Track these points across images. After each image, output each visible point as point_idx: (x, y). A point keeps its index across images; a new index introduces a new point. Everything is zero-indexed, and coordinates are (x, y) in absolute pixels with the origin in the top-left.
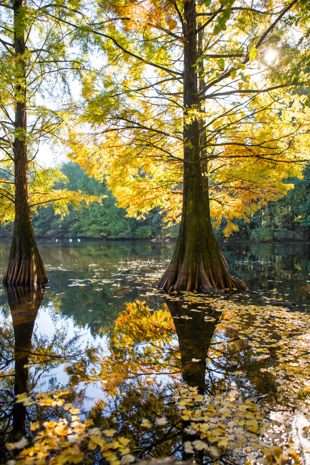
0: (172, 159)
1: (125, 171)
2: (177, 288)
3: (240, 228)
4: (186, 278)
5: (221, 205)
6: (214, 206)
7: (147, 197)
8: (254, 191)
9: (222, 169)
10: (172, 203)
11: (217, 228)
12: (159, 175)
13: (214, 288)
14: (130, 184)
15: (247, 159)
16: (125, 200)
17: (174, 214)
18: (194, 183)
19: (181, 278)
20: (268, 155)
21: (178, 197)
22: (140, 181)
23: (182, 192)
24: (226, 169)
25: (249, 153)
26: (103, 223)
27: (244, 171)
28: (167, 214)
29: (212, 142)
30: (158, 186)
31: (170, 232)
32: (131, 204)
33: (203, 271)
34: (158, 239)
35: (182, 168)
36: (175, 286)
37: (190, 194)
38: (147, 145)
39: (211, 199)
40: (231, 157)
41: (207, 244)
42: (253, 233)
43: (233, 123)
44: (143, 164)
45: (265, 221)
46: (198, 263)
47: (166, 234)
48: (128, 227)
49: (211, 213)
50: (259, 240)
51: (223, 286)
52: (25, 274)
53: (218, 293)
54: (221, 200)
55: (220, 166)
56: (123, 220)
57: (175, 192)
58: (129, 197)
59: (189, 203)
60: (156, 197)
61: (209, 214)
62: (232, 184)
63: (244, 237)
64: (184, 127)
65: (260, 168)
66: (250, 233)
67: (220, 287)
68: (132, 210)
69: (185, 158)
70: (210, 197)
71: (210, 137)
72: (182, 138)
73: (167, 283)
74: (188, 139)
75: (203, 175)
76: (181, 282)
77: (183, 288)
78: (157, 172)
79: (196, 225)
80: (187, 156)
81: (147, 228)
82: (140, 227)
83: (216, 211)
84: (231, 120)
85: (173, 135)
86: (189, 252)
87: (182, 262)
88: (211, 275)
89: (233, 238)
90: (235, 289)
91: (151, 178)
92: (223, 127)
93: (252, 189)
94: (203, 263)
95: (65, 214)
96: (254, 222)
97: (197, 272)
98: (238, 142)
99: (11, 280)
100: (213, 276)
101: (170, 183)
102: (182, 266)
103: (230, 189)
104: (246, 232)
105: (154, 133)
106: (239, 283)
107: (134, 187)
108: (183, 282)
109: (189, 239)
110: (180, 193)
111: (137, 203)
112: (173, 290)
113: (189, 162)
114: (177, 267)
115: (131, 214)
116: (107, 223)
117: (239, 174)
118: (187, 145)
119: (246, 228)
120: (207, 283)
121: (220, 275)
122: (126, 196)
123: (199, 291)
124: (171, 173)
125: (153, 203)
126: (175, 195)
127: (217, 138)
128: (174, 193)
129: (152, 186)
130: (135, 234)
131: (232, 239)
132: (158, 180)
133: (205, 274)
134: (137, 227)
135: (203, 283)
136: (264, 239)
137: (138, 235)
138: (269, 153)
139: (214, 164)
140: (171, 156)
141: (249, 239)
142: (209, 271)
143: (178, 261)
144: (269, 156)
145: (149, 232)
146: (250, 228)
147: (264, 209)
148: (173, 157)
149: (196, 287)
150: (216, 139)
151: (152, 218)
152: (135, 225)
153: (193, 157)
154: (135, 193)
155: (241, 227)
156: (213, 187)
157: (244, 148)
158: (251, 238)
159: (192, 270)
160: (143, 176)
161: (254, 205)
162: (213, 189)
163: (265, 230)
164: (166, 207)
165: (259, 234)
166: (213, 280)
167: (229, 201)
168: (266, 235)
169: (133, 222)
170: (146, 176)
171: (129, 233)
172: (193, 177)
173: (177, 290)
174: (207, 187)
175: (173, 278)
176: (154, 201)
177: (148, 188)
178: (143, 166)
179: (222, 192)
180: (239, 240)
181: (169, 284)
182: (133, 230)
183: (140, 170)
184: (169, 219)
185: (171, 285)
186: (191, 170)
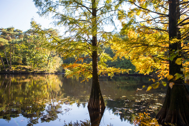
2: (166, 121)
4: (171, 116)
13: (187, 124)
19: (168, 116)
26: (127, 67)
33: (180, 114)
36: (165, 119)
46: (177, 109)
52: (96, 105)
73: (160, 117)
77: (169, 121)
79: (176, 90)
87: (168, 108)
88: (185, 116)
94: (180, 110)
95: (112, 76)
97: (177, 114)
99: (91, 107)
102: (168, 110)
108: (169, 118)
114: (166, 110)
116: (128, 67)
120: (182, 121)
123: (178, 124)
133: (181, 116)
135: (180, 120)
142: (183, 114)
149: (176, 122)
159: (174, 113)
175: (164, 115)
181: (162, 118)
184: (161, 75)
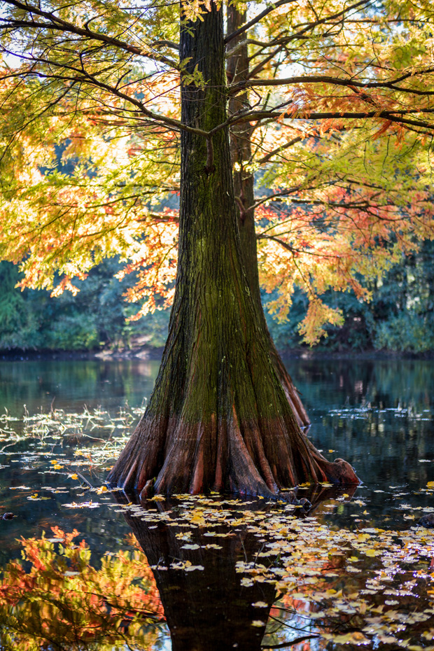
0: (148, 121)
1: (16, 152)
2: (165, 484)
3: (347, 319)
4: (190, 455)
5: (289, 254)
6: (270, 256)
7: (80, 231)
8: (382, 213)
9: (291, 150)
10: (152, 248)
11: (282, 319)
12: (114, 167)
13: (268, 484)
14: (31, 192)
15: (359, 122)
16: (16, 238)
17: (160, 277)
18: (211, 190)
19: (175, 457)
20: (415, 111)
21: (168, 229)
22: (59, 184)
23: (178, 215)
24: (302, 152)
25: (363, 107)
27: (351, 155)
28: (138, 280)
29: (265, 75)
30: (112, 200)
31: (151, 330)
32: (33, 248)
33: (236, 436)
34: (115, 351)
35: (176, 146)
36: (159, 481)
37: (199, 220)
38: (76, 79)
39: (261, 236)
40: (314, 117)
41: (247, 361)
42: (384, 331)
43: (323, 21)
44: (68, 132)
45: (417, 299)
46: (223, 415)
47: (139, 336)
48: (30, 317)
49: (261, 275)
50: (399, 350)
51: (292, 476)
53: (280, 497)
54: (292, 238)
55: (286, 142)
56: (14, 299)
57: (162, 215)
58: (26, 229)
59: (195, 245)
60: (108, 229)
61: (257, 277)
62: (319, 194)
63: (357, 343)
64: (182, 28)
65: (395, 149)
66: (375, 332)
67: (283, 480)
68: (38, 266)
69: (183, 119)
70: (259, 230)
71: (260, 59)
72: (177, 60)
73: (135, 473)
74: (192, 63)
75: (237, 167)
76: (174, 469)
77: (181, 486)
78: (109, 160)
79: (216, 308)
80: (189, 114)
81: (85, 320)
82: (62, 317)
83: (278, 269)
84: (318, 11)
85: (149, 50)
86: (196, 383)
87: (178, 410)
88: (260, 446)
89: (328, 345)
90: (326, 485)
91: (93, 175)
92: (295, 32)
93: (377, 207)
94: (238, 412)
96: (385, 300)
97: (221, 439)
98: (334, 75)
100: (265, 450)
101: (148, 189)
102: (177, 423)
103: (315, 209)
104: (363, 329)
105: (97, 43)
106: (338, 469)
107: (41, 201)
108: (180, 467)
109: (198, 345)
110: (175, 219)
111: (51, 247)
112: (152, 492)
113: (197, 129)
114: (164, 426)
115: (35, 279)
117: (339, 164)
118: (190, 79)
119: (363, 319)
120: (247, 470)
121: (284, 447)
122: (18, 226)
123: (227, 492)
124: (148, 163)
125: (98, 248)
126: (161, 225)
127: (279, 63)
128: (157, 219)
129: (95, 196)
130: (48, 339)
131: (325, 348)
132: (112, 182)
133: (241, 445)
134: (54, 317)
135: (236, 469)
136: (412, 348)
137: (58, 341)
138: (418, 107)
139: (267, 137)
140: (145, 112)
141: (372, 348)
142: (253, 436)
143: (168, 410)
144: (418, 114)
145: (90, 332)
146: (375, 319)
147: (413, 265)
148: (150, 114)
149: (218, 482)
150: (276, 65)
151: (98, 292)
152: (51, 312)
153: (207, 114)
154: (45, 217)
155: (349, 314)
156: (267, 203)
157: (350, 92)
158: (378, 345)
159: (207, 435)
160: (68, 169)
161: (381, 253)
162: (266, 208)
163: (416, 323)
164: (136, 258)
165: (398, 333)
166: (264, 460)
167: (314, 243)
168: (418, 337)
169: (44, 302)
170: (77, 169)
171: (30, 336)
172: (207, 171)
173: (163, 491)
174: (249, 200)
175: (152, 457)
176: (102, 243)
177: (81, 205)
178: (68, 141)
179: (294, 216)
180: (345, 351)
181: (140, 476)
182: (44, 328)
183: (59, 150)
184: (146, 293)
185: (146, 478)
186: (201, 152)
